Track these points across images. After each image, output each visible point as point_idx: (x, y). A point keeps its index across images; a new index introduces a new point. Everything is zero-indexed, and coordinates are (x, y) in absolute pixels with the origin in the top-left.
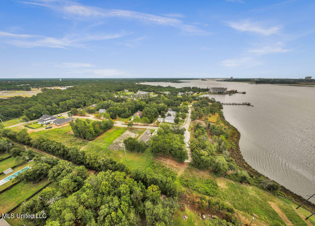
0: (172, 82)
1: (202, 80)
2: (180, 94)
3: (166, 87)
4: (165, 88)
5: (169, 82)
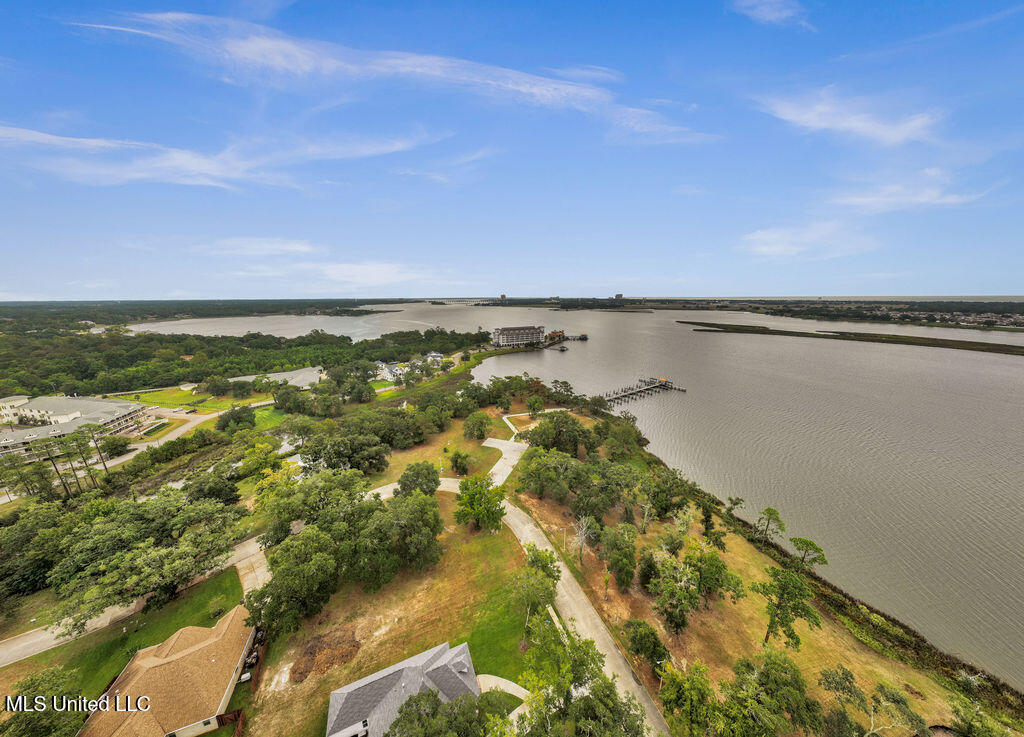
0: (329, 314)
1: (434, 303)
2: (385, 372)
3: (302, 342)
4: (291, 343)
5: (314, 313)
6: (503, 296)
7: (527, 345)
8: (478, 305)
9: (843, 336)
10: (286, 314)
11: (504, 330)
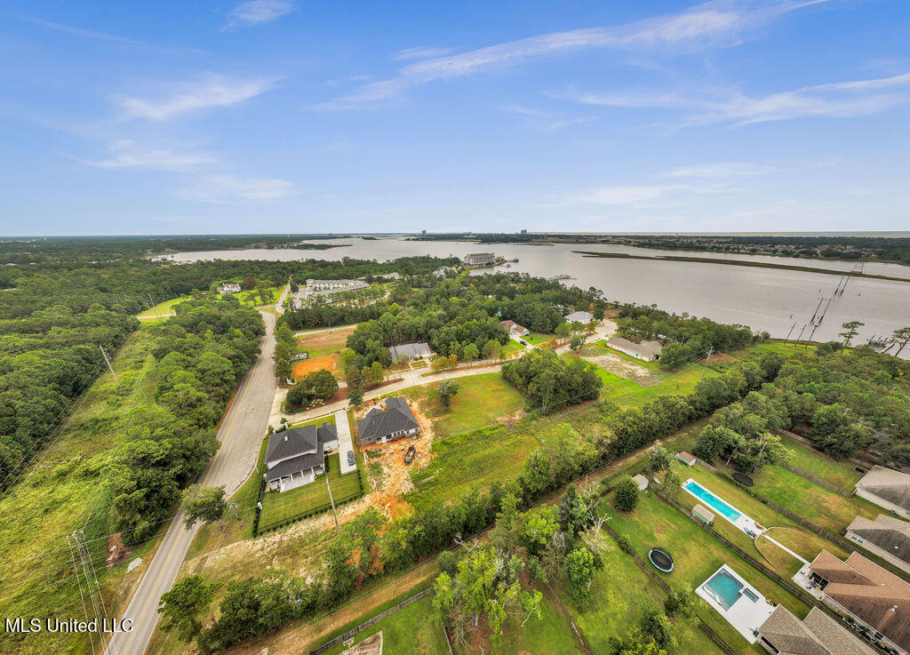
6: (424, 232)
7: (487, 264)
8: (408, 240)
9: (669, 258)
10: (257, 248)
11: (472, 255)
